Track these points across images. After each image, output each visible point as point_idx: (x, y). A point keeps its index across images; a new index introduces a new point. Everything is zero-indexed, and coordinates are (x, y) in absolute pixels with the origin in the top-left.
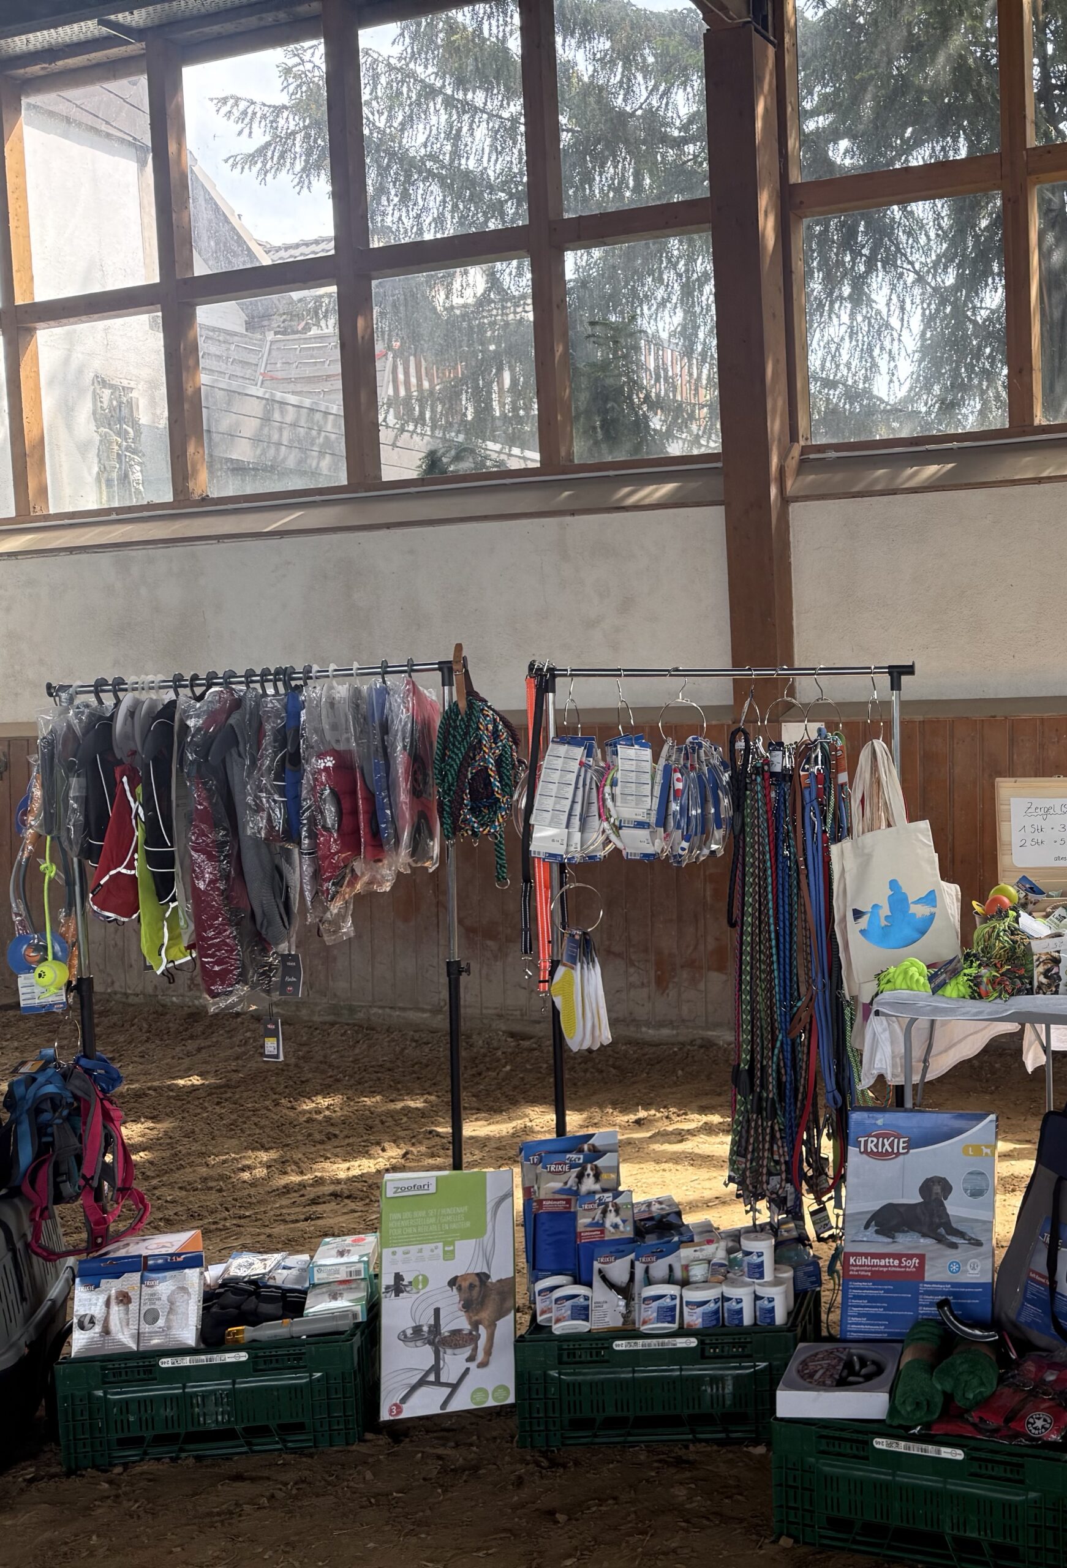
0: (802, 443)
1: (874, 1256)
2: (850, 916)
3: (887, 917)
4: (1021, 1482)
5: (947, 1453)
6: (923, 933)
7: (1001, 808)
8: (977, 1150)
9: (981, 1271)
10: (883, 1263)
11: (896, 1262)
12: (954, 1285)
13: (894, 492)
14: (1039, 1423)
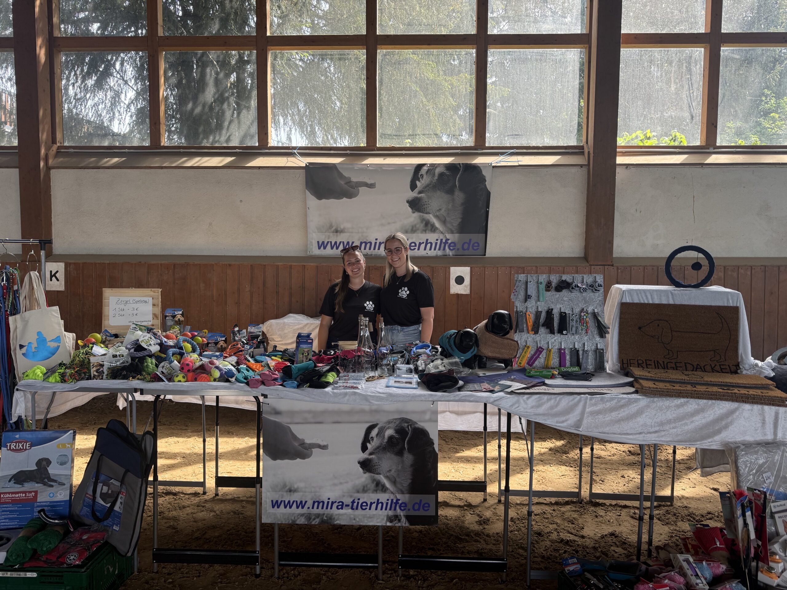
0: (58, 144)
1: (13, 493)
2: (18, 347)
3: (35, 348)
4: (63, 583)
5: (29, 575)
6: (53, 354)
7: (105, 301)
8: (64, 445)
9: (64, 496)
10: (17, 496)
11: (24, 495)
12: (51, 502)
13: (99, 168)
14: (72, 558)
